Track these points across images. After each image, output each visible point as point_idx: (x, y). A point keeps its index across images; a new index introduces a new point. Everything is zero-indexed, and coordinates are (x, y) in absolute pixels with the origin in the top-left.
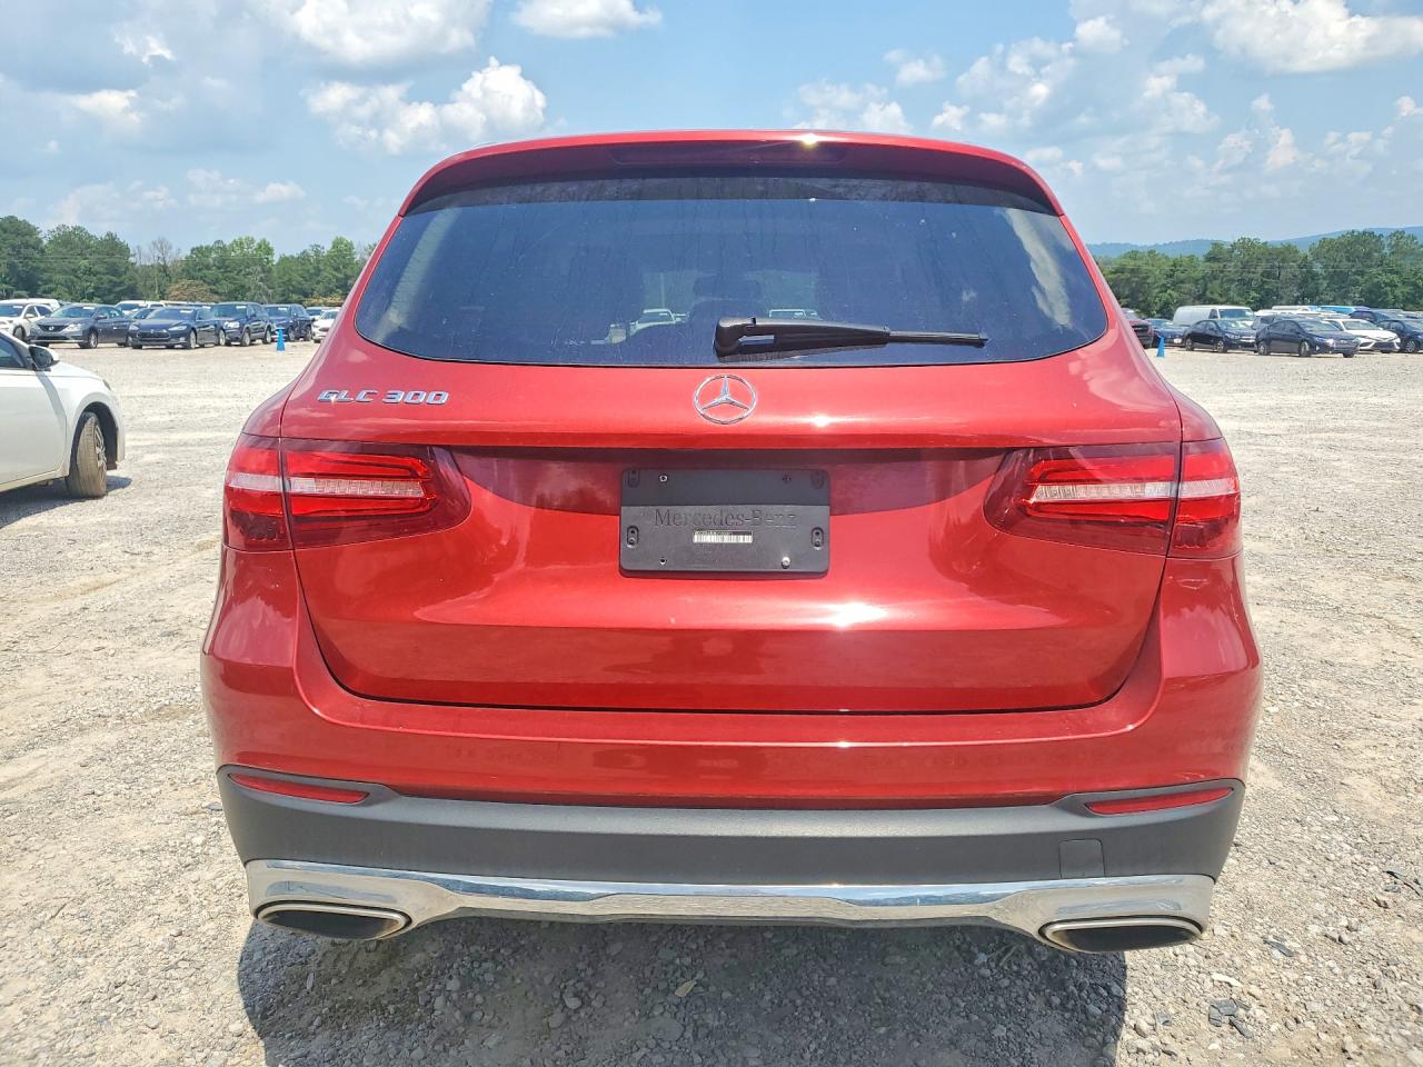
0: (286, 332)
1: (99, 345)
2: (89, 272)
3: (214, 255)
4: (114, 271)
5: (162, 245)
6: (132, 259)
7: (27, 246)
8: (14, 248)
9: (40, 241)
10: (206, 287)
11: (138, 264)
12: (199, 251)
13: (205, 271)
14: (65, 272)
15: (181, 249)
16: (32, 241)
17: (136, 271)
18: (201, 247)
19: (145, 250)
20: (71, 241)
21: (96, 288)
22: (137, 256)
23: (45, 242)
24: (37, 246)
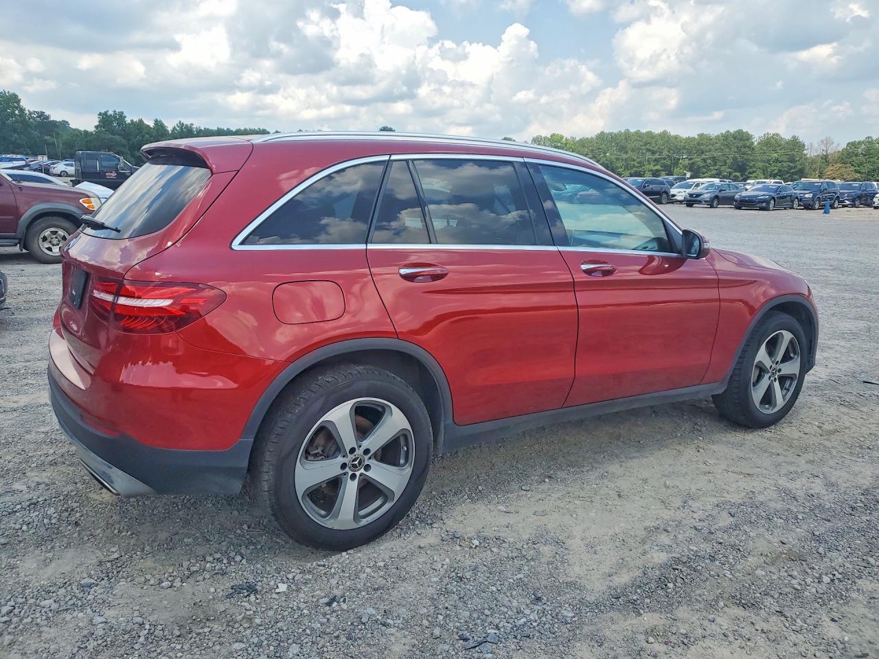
0: (853, 201)
1: (719, 206)
2: (777, 160)
3: (863, 146)
4: (792, 160)
5: (827, 142)
6: (805, 152)
7: (745, 147)
8: (738, 148)
9: (753, 143)
10: (853, 168)
11: (808, 156)
12: (852, 145)
13: (854, 158)
14: (764, 162)
15: (840, 143)
16: (748, 143)
17: (807, 158)
18: (855, 142)
19: (816, 145)
20: (771, 143)
21: (780, 171)
22: (809, 150)
23: (756, 143)
24: (751, 147)
